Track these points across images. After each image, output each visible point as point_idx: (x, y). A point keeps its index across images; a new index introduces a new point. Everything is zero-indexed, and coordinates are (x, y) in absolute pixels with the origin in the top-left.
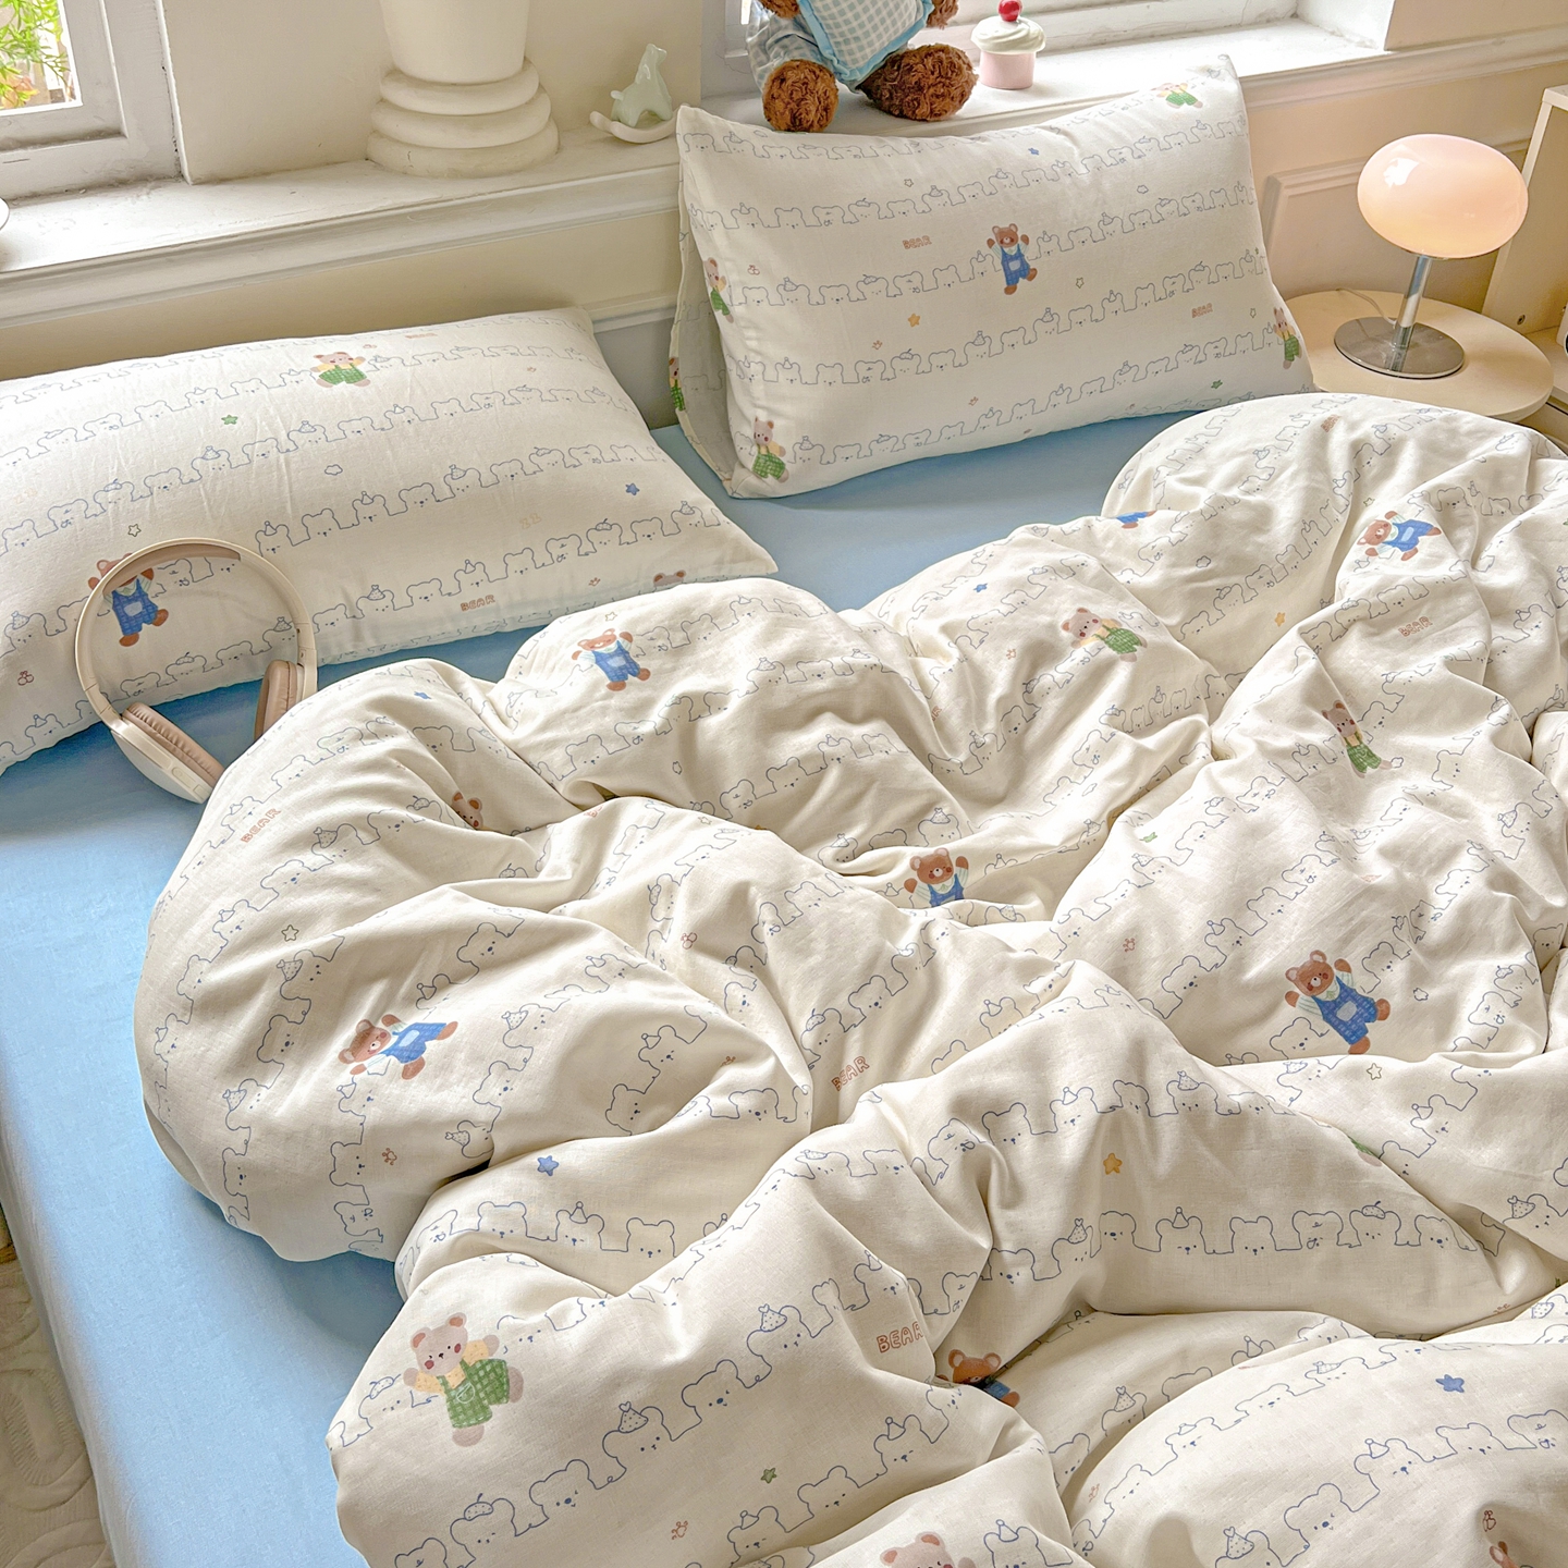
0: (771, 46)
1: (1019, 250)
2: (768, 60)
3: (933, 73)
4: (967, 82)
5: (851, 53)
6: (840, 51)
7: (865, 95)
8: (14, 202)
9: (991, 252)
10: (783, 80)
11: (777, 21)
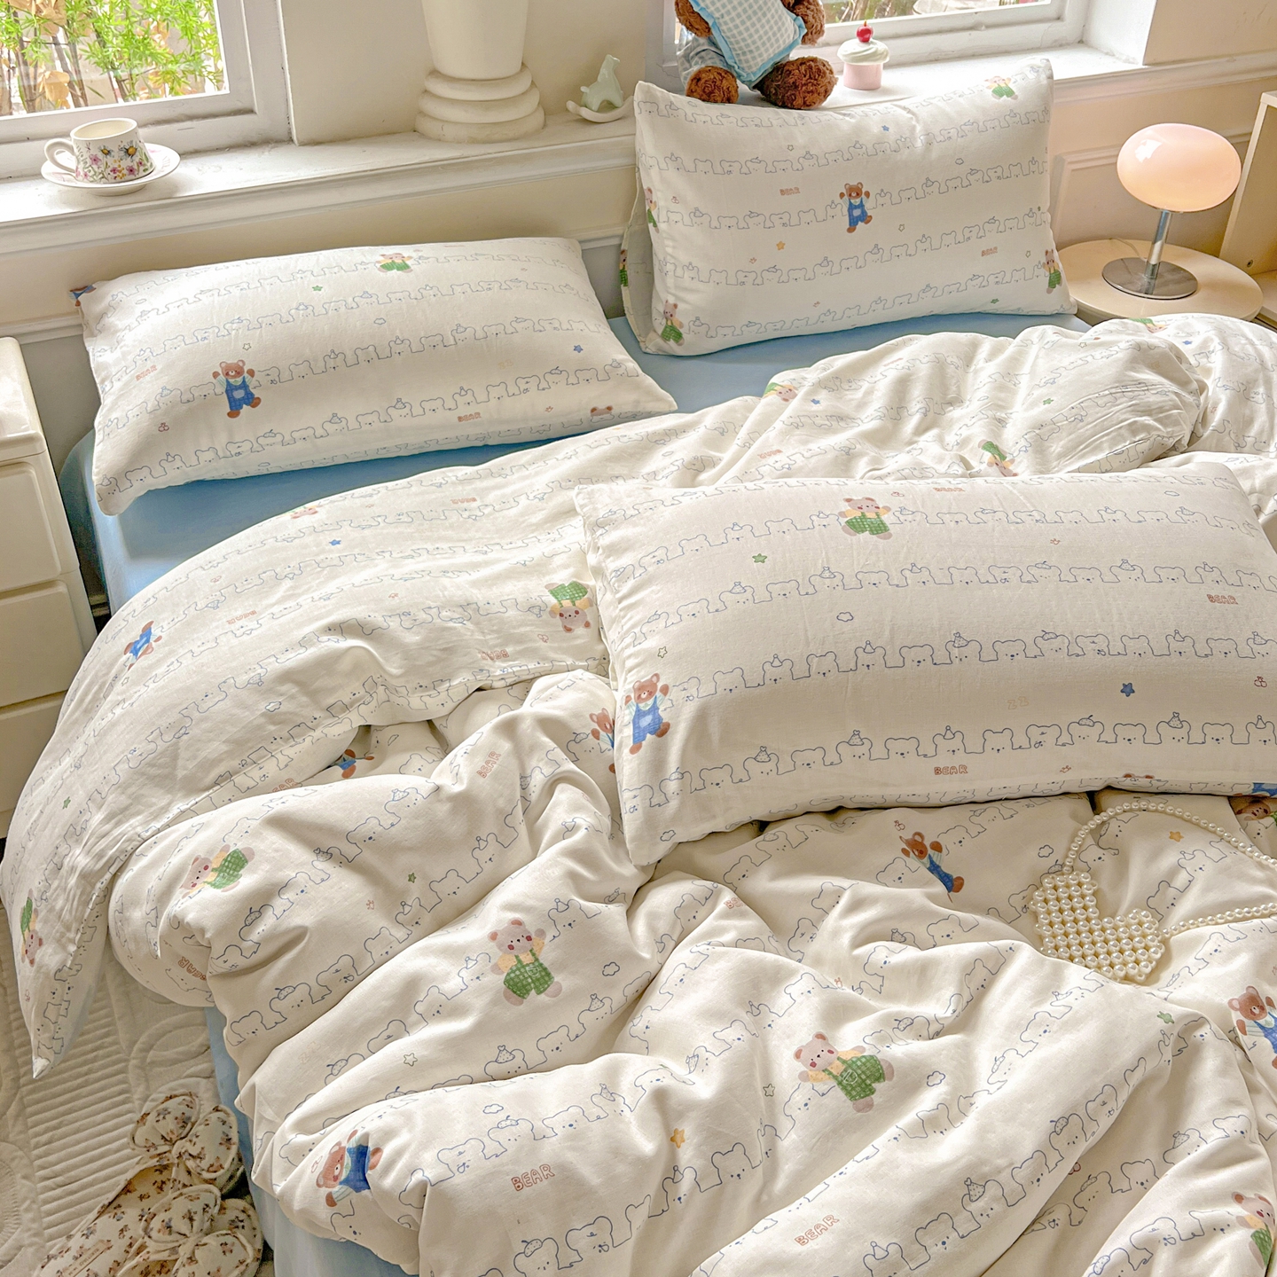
0: (692, 57)
1: (861, 201)
2: (691, 67)
3: (805, 76)
4: (829, 82)
5: (747, 61)
6: (740, 60)
7: (759, 92)
8: (184, 155)
9: (841, 201)
10: (699, 80)
11: (697, 40)
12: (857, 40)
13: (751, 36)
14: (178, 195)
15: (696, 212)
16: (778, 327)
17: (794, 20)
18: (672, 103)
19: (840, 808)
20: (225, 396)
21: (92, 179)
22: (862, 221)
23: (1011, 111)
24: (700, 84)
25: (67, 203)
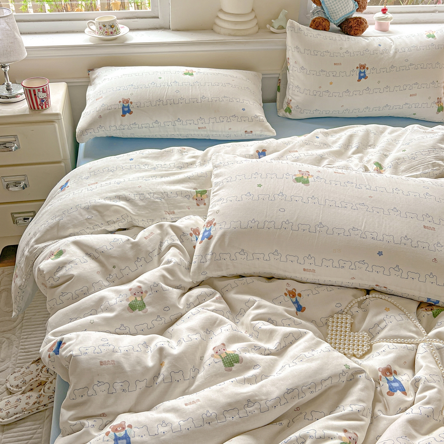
0: (315, 13)
1: (365, 71)
2: (314, 16)
3: (355, 23)
4: (364, 27)
5: (334, 16)
6: (331, 16)
7: (340, 28)
8: (131, 30)
9: (357, 70)
10: (314, 21)
11: (317, 7)
12: (381, 13)
13: (335, 7)
14: (125, 43)
15: (302, 68)
16: (328, 112)
17: (354, 3)
18: (300, 28)
19: (273, 278)
20: (122, 109)
21: (99, 34)
22: (364, 78)
23: (432, 43)
24: (314, 23)
25: (91, 41)
